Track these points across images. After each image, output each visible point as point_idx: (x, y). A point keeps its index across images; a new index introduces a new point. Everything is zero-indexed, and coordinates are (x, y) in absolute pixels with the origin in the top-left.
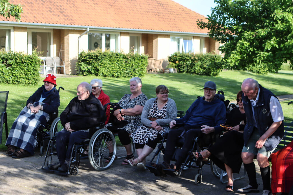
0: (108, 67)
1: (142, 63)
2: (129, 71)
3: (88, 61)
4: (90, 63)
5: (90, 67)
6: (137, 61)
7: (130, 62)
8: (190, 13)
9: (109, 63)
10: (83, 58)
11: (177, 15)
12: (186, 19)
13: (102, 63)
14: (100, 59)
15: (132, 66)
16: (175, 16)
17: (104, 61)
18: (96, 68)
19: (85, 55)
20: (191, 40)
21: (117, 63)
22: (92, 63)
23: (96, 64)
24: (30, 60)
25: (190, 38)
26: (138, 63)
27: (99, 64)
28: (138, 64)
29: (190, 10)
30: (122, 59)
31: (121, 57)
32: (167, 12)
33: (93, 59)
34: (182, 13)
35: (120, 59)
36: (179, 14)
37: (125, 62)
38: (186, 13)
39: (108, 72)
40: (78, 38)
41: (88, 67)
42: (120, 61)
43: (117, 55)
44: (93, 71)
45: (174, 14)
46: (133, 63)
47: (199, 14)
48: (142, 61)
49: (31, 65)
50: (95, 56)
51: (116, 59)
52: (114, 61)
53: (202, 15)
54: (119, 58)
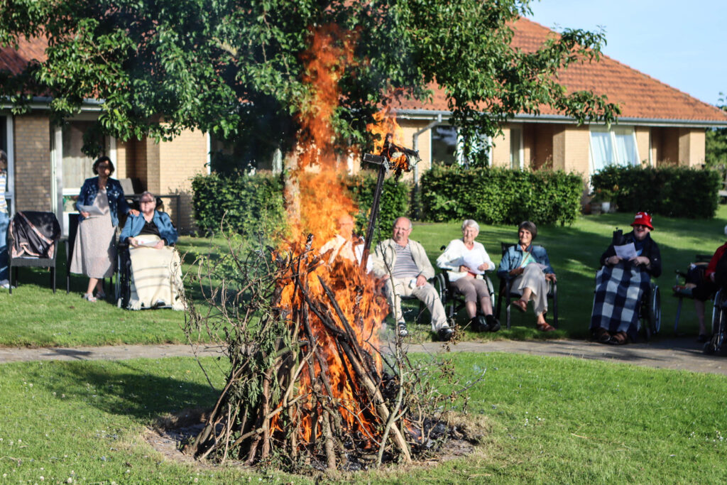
0: (495, 201)
1: (573, 192)
2: (543, 209)
3: (446, 190)
4: (452, 194)
5: (453, 202)
6: (561, 187)
7: (546, 191)
8: (619, 69)
9: (500, 192)
10: (435, 183)
11: (596, 75)
12: (616, 85)
13: (482, 193)
14: (477, 185)
15: (552, 197)
16: (591, 78)
17: (488, 189)
18: (468, 204)
19: (441, 176)
20: (631, 134)
21: (516, 191)
22: (456, 193)
23: (467, 195)
24: (391, 188)
25: (628, 131)
26: (564, 191)
27: (475, 195)
28: (563, 194)
29: (618, 63)
30: (527, 184)
31: (526, 178)
32: (574, 71)
33: (461, 184)
34: (604, 71)
35: (523, 184)
36: (599, 73)
37: (536, 191)
38: (611, 71)
39: (497, 213)
40: (414, 136)
41: (450, 202)
42: (525, 186)
43: (516, 174)
44: (460, 211)
45: (589, 75)
46: (553, 191)
47: (637, 72)
48: (573, 188)
49: (393, 199)
50: (464, 178)
51: (514, 183)
52: (510, 189)
53: (644, 75)
54: (523, 181)
